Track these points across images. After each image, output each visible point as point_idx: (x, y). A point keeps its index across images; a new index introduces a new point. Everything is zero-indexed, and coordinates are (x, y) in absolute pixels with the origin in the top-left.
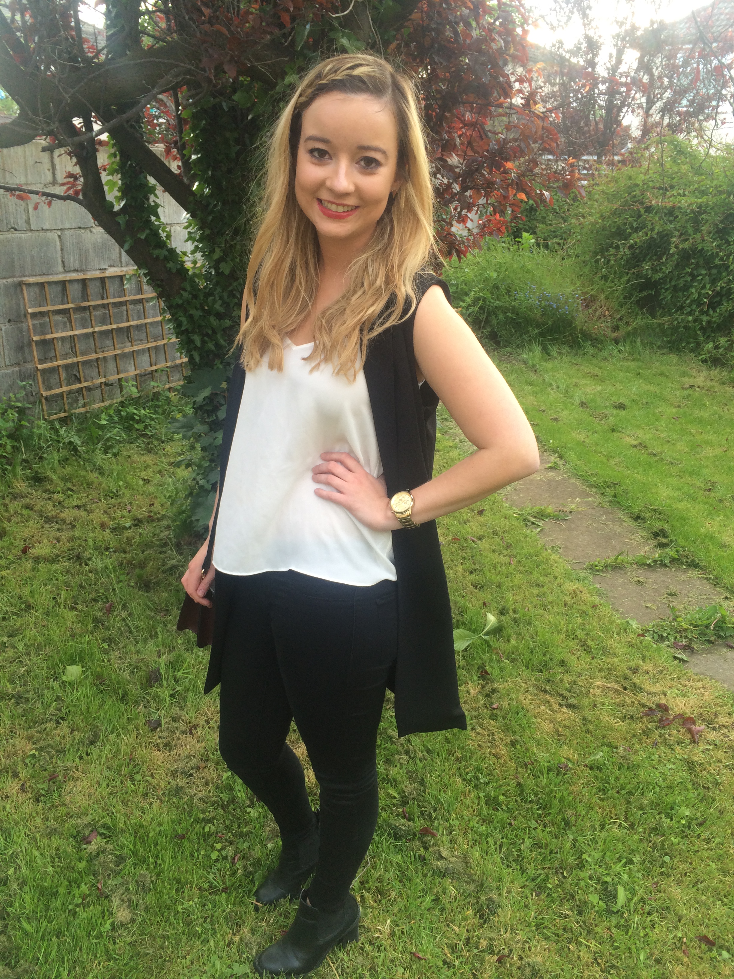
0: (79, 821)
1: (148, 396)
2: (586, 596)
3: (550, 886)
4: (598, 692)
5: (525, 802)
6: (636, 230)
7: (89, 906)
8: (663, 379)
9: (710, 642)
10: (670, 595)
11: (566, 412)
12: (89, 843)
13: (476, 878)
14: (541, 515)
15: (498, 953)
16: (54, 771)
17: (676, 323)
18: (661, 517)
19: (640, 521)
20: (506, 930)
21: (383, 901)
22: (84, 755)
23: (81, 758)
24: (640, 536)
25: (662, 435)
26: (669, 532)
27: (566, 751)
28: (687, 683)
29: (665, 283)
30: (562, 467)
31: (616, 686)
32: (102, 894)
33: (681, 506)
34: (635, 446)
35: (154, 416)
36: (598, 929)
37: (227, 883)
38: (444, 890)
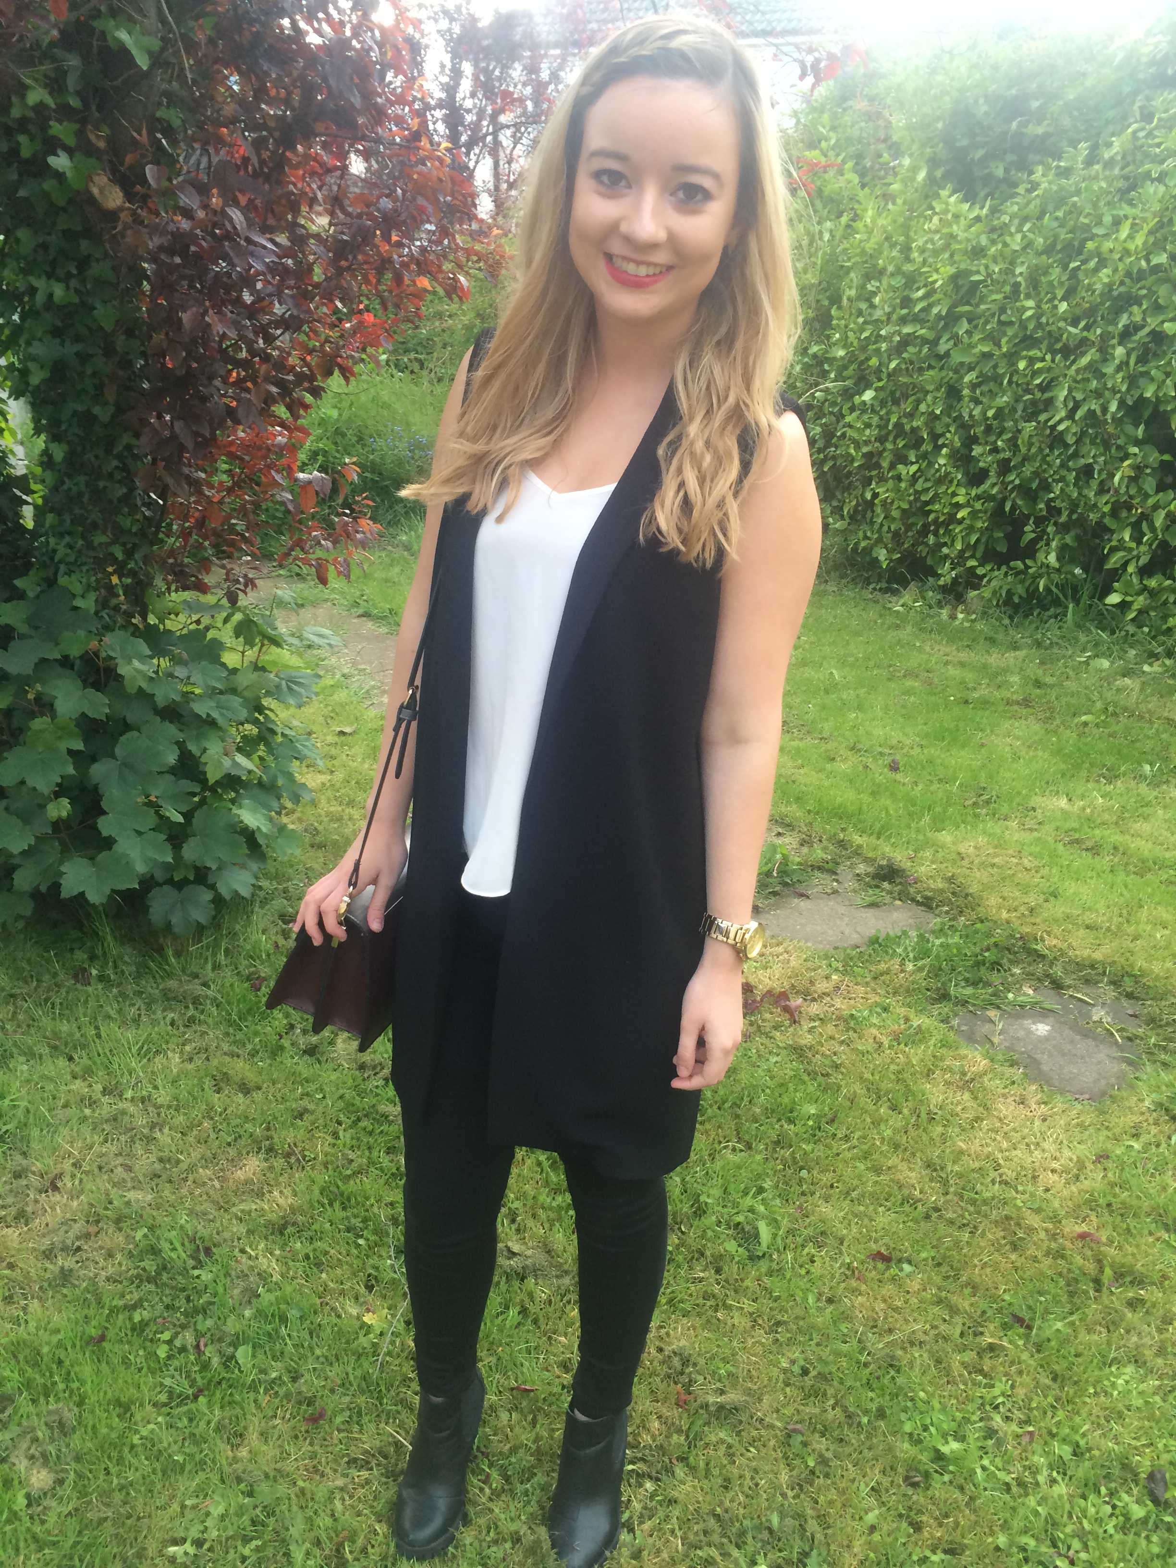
9: (775, 894)
28: (764, 950)
36: (748, 1283)
37: (200, 1382)
38: (531, 1295)
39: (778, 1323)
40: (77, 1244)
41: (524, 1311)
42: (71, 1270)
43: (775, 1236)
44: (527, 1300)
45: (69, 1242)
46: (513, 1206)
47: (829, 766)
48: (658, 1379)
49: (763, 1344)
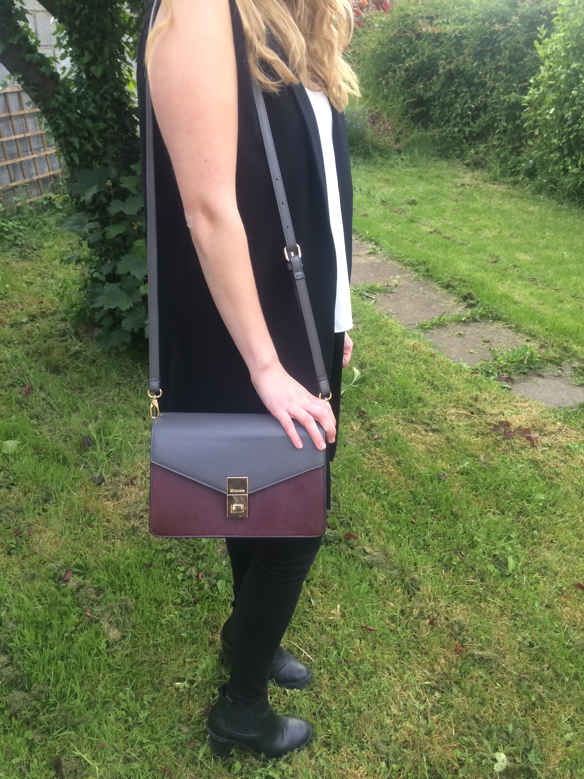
0: (52, 565)
1: (12, 210)
2: (423, 348)
3: (455, 563)
4: (453, 418)
5: (419, 505)
6: (409, 55)
7: (82, 631)
8: (440, 180)
9: (524, 373)
10: (486, 342)
11: (371, 210)
12: (68, 581)
13: (395, 565)
14: (372, 290)
15: (429, 617)
16: (19, 529)
17: (445, 134)
18: (466, 284)
19: (450, 289)
20: (430, 599)
21: (329, 592)
22: (41, 512)
23: (39, 514)
24: (452, 301)
25: (450, 223)
26: (475, 295)
27: (441, 464)
28: (517, 404)
29: (434, 100)
30: (380, 252)
31: (465, 412)
32: (91, 621)
33: (478, 275)
34: (431, 233)
35: (22, 227)
36: (499, 589)
37: (198, 596)
38: (375, 577)
39: (517, 615)
40: (141, 514)
41: (371, 585)
42: (137, 527)
43: (516, 565)
44: (373, 579)
45: (137, 513)
46: (367, 527)
47: (560, 305)
48: (445, 636)
49: (507, 625)
